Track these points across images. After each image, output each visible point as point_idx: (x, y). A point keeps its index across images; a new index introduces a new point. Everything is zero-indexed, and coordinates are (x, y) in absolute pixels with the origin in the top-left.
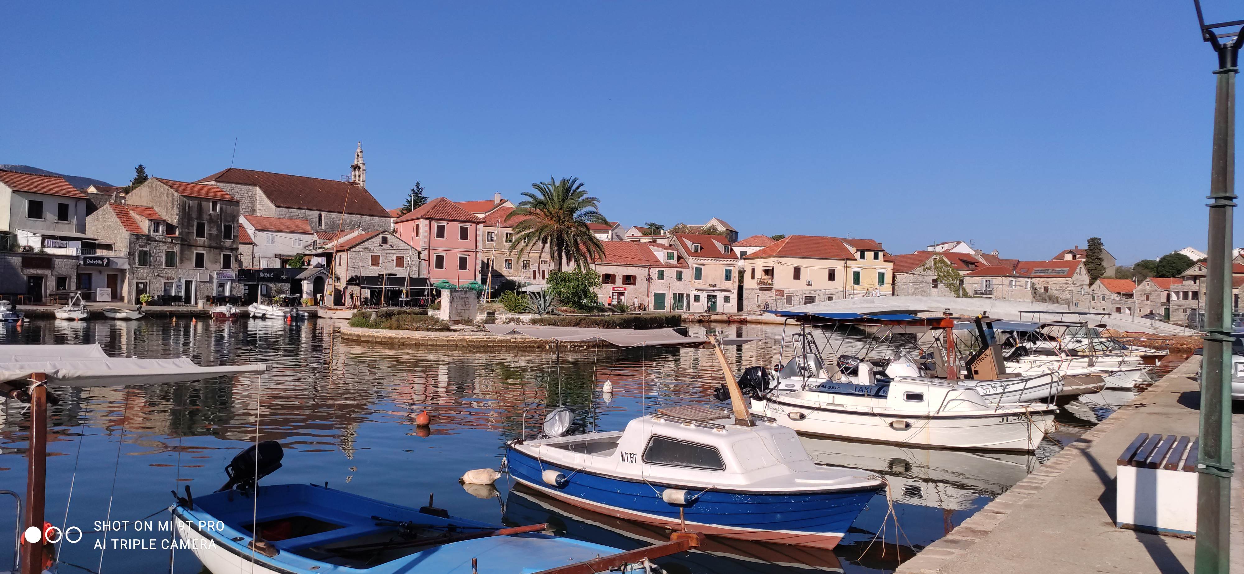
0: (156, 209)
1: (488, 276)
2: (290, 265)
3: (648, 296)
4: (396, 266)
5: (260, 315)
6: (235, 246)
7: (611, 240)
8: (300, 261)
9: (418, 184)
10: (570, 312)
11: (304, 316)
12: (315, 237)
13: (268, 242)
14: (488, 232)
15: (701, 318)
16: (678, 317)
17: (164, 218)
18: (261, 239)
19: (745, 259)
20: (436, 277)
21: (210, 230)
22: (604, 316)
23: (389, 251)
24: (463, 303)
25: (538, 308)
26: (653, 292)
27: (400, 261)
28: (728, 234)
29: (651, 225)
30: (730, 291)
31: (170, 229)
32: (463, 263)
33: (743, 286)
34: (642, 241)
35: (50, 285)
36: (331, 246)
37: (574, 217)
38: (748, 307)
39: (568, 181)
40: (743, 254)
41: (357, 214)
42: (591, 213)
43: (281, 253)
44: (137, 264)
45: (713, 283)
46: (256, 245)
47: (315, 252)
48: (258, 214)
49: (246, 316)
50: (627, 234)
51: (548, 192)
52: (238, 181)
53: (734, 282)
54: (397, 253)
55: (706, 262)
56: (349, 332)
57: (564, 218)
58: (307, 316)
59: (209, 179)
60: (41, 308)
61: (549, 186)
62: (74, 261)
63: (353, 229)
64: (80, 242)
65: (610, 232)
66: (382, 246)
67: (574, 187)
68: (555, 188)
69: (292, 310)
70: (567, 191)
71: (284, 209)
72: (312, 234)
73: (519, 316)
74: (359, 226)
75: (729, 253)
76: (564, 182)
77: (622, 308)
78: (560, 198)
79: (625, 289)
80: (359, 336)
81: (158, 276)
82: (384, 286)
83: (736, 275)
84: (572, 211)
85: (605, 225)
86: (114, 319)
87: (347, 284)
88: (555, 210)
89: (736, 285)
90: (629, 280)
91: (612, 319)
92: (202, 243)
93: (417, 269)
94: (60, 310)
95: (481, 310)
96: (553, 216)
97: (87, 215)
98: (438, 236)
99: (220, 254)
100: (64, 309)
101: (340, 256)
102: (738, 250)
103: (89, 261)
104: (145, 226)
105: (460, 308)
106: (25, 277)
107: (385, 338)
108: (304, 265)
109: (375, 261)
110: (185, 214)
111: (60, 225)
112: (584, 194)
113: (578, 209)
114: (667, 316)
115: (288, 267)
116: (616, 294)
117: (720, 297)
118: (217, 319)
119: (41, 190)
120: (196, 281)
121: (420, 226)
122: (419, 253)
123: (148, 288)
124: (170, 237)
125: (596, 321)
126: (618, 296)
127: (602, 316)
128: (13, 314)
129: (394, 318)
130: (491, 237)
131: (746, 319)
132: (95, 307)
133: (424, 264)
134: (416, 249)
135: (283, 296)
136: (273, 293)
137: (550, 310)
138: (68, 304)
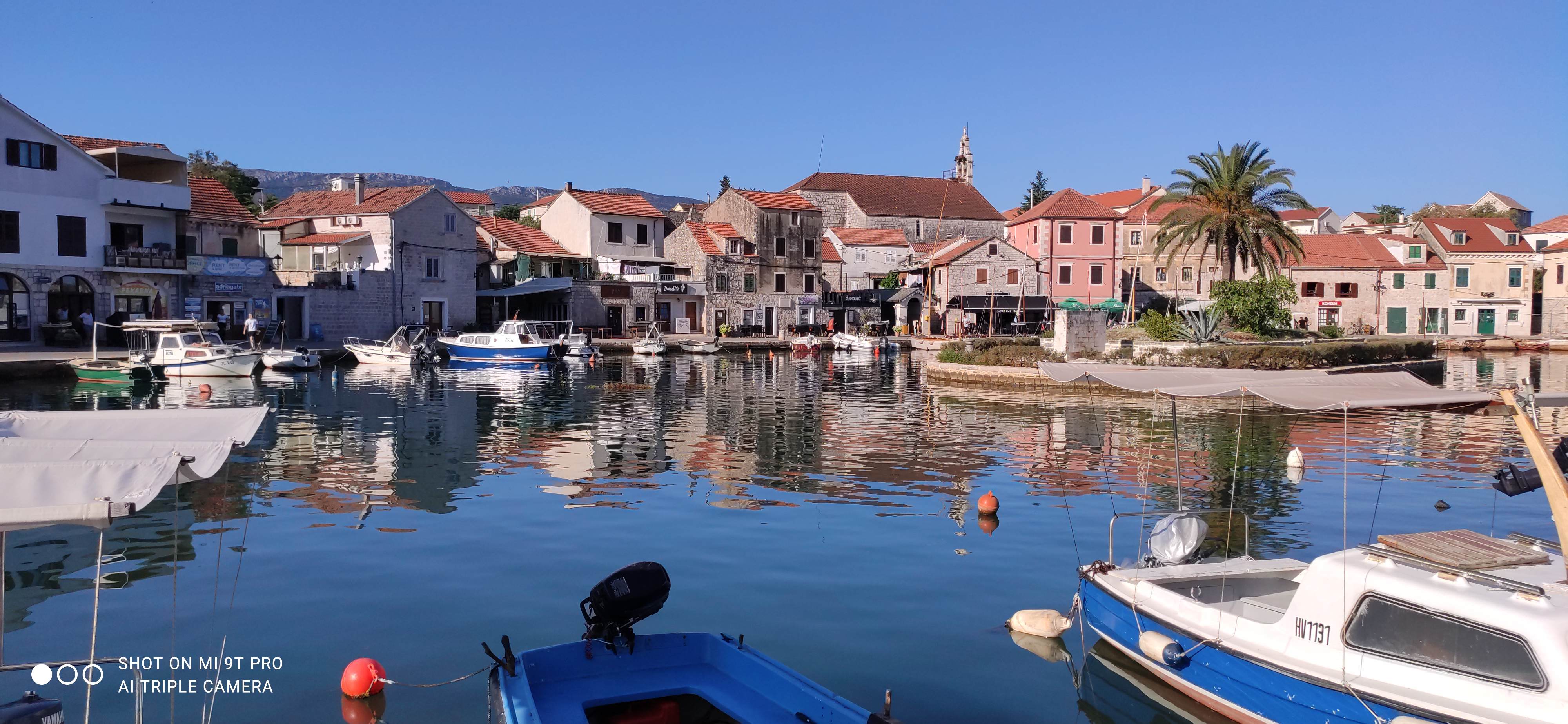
0: (734, 225)
1: (1130, 291)
2: (883, 285)
3: (1378, 313)
4: (1009, 282)
5: (845, 347)
6: (817, 265)
7: (1317, 233)
8: (894, 280)
9: (1039, 175)
10: (1247, 339)
11: (896, 347)
12: (911, 250)
13: (858, 259)
14: (1133, 232)
15: (1468, 345)
16: (1428, 345)
17: (742, 236)
18: (850, 255)
19: (1545, 252)
20: (1060, 293)
21: (791, 247)
22: (1301, 344)
23: (1000, 263)
24: (1086, 329)
25: (1195, 333)
26: (1386, 307)
27: (1013, 276)
28: (1514, 216)
29: (1383, 208)
30: (1518, 302)
31: (748, 247)
32: (1096, 275)
33: (1541, 295)
34: (1367, 233)
35: (629, 316)
36: (928, 260)
37: (1254, 200)
38: (1550, 326)
39: (1244, 148)
40: (1541, 245)
41: (960, 218)
42: (1281, 192)
43: (872, 271)
44: (715, 289)
45: (1489, 291)
46: (845, 263)
47: (911, 268)
48: (848, 226)
49: (829, 348)
50: (1343, 225)
51: (1213, 166)
52: (826, 187)
53: (1526, 288)
54: (1010, 266)
55: (1475, 259)
56: (936, 369)
57: (1238, 202)
58: (900, 347)
59: (794, 187)
60: (619, 342)
61: (1215, 158)
62: (651, 288)
63: (955, 238)
64: (658, 267)
65: (1316, 222)
66: (990, 257)
67: (1253, 157)
68: (1223, 161)
69: (881, 341)
70: (1243, 162)
71: (877, 218)
72: (908, 246)
73: (1166, 346)
74: (963, 234)
75: (1517, 243)
76: (1237, 149)
77: (1332, 332)
78: (1232, 173)
79: (1340, 303)
80: (947, 374)
81: (737, 302)
82: (991, 309)
83: (1530, 277)
84: (1250, 192)
85: (1306, 211)
86: (691, 353)
87: (948, 307)
88: (1224, 192)
89: (1530, 292)
90: (1345, 290)
91: (1314, 349)
92: (782, 264)
93: (1036, 285)
94: (636, 344)
95: (1113, 337)
96: (1220, 201)
97: (666, 236)
98: (1062, 241)
99: (802, 275)
100: (641, 342)
101: (940, 271)
102: (1532, 239)
103: (667, 289)
104: (722, 245)
105: (1081, 334)
106: (605, 308)
107: (980, 376)
108: (898, 285)
109: (982, 277)
110: (764, 229)
111: (639, 249)
112: (1269, 165)
113: (1259, 188)
114: (1409, 342)
115: (880, 287)
116: (1325, 311)
117: (1501, 314)
118: (797, 352)
119: (620, 211)
120: (777, 307)
121: (1039, 229)
122: (1038, 264)
123: (727, 316)
124: (749, 257)
125: (1287, 351)
126: (1328, 313)
127: (1298, 344)
128: (588, 348)
129: (992, 351)
130: (1137, 239)
131: (1548, 345)
132: (673, 339)
133: (1045, 278)
134: (1034, 259)
135: (870, 323)
136: (862, 320)
137: (1214, 337)
138: (645, 337)
